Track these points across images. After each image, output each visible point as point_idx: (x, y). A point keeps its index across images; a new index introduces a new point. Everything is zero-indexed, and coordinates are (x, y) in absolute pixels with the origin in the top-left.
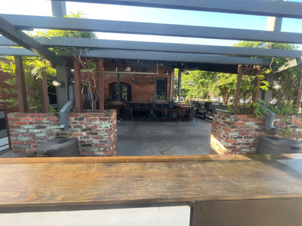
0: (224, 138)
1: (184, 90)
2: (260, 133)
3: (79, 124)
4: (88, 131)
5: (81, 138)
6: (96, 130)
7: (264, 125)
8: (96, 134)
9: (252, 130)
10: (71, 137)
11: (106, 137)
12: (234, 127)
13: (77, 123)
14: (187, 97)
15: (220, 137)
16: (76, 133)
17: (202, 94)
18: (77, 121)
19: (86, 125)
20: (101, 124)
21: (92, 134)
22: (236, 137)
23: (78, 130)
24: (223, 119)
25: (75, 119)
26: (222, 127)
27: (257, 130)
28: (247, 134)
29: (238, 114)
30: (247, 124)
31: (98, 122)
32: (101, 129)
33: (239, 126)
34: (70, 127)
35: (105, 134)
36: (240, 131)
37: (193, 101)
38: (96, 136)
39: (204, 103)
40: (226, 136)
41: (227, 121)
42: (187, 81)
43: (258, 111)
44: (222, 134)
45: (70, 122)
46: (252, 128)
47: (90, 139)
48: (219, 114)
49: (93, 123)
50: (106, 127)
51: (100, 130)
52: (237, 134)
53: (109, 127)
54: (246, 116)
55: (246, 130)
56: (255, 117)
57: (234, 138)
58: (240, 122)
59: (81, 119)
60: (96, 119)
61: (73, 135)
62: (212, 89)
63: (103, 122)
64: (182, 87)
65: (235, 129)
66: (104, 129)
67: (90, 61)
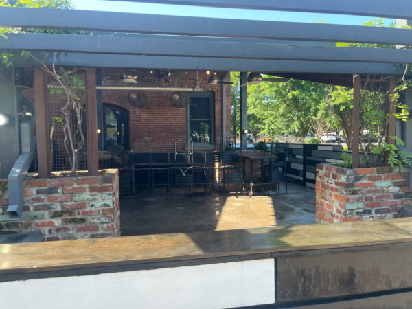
0: (339, 215)
1: (253, 117)
2: (403, 202)
3: (46, 202)
4: (66, 216)
5: (50, 231)
6: (84, 213)
7: (408, 185)
8: (83, 220)
9: (388, 197)
10: (29, 230)
11: (105, 225)
12: (354, 193)
13: (42, 200)
14: (262, 132)
15: (332, 215)
16: (39, 221)
17: (295, 126)
18: (42, 196)
19: (61, 202)
20: (95, 199)
21: (74, 221)
22: (361, 211)
23: (44, 216)
24: (334, 177)
25: (38, 192)
26: (333, 193)
27: (397, 196)
28: (379, 205)
29: (360, 166)
30: (378, 184)
31: (87, 195)
32: (93, 209)
33: (364, 191)
34: (27, 209)
35: (103, 219)
36: (366, 199)
37: (277, 144)
38: (83, 225)
39: (302, 147)
40: (342, 211)
41: (340, 181)
42: (261, 95)
43: (394, 159)
44: (334, 209)
45: (28, 198)
46: (388, 192)
47: (71, 232)
48: (327, 169)
49: (77, 198)
50: (105, 205)
51: (91, 212)
52: (361, 205)
53: (111, 204)
54: (375, 169)
55: (377, 197)
56: (391, 170)
57: (357, 213)
58: (365, 181)
59: (52, 191)
60: (83, 190)
61: (33, 226)
62: (319, 113)
63: (98, 196)
64: (250, 111)
65: (356, 197)
66: (101, 209)
67: (70, 72)
